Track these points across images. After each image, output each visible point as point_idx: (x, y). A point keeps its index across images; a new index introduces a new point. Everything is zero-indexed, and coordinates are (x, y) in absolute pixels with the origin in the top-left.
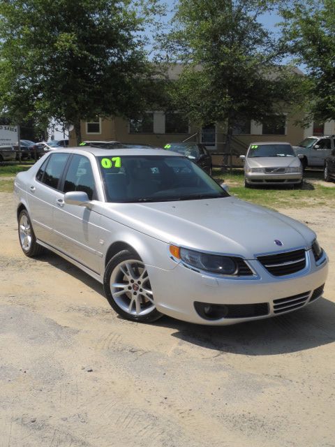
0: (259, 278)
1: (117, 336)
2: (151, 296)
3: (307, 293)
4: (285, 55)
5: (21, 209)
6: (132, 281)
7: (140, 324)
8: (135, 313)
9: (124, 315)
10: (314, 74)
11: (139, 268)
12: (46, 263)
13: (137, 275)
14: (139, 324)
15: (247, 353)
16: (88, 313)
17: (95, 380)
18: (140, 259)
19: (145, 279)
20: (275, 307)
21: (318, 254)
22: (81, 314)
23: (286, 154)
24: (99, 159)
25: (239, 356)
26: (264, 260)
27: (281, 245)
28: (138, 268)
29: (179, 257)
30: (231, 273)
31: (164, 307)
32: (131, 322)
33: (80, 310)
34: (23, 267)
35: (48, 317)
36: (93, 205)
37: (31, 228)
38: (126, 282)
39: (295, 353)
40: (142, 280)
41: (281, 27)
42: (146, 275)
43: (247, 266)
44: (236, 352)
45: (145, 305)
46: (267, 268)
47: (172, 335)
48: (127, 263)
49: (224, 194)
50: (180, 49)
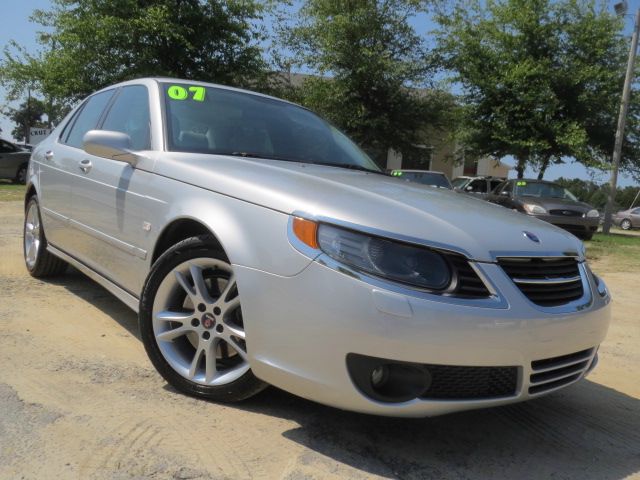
0: (504, 304)
1: (150, 433)
2: (242, 343)
4: (438, 69)
5: (31, 194)
6: (202, 308)
7: (212, 407)
8: (202, 380)
9: (178, 384)
10: (472, 96)
11: (220, 280)
12: (62, 288)
13: (213, 293)
14: (210, 405)
16: (101, 375)
18: (225, 258)
19: (232, 303)
20: (533, 378)
24: (164, 89)
26: (513, 267)
27: (537, 241)
28: (216, 279)
29: (316, 243)
30: (438, 290)
31: (269, 364)
32: (192, 400)
33: (85, 369)
34: (13, 290)
37: (41, 226)
38: (190, 311)
40: (223, 305)
41: (434, 36)
42: (233, 294)
43: (477, 276)
45: (227, 362)
46: (518, 285)
47: (284, 434)
48: (193, 265)
50: (307, 49)
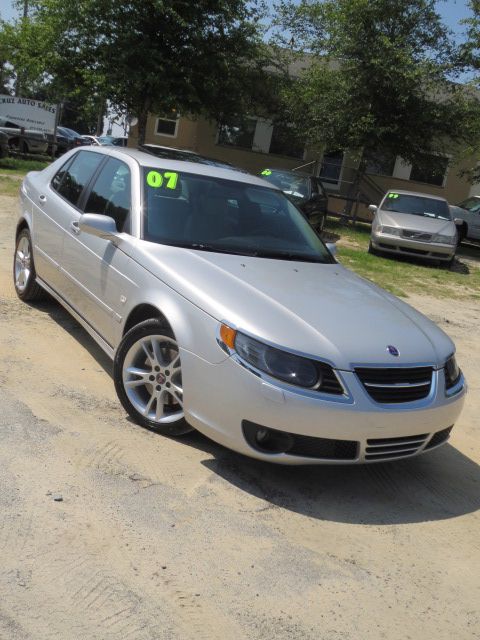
0: (351, 401)
1: (116, 450)
2: (180, 396)
3: (423, 436)
4: (466, 68)
5: (23, 226)
6: (157, 369)
7: (158, 437)
8: (153, 418)
9: (136, 418)
11: (172, 351)
12: (45, 315)
13: (166, 359)
15: (311, 514)
16: (83, 403)
17: (63, 516)
18: (173, 337)
19: (176, 370)
20: (368, 450)
21: (453, 379)
22: (73, 404)
23: (437, 215)
24: (145, 171)
25: (298, 516)
26: (365, 374)
27: (396, 355)
28: (168, 351)
29: (234, 346)
30: (309, 386)
31: (196, 418)
32: (145, 430)
33: (72, 397)
34: (9, 315)
35: (20, 400)
36: (121, 240)
37: (32, 259)
38: (148, 368)
39: (384, 527)
40: (173, 371)
42: (178, 364)
43: (336, 379)
44: (295, 509)
45: (172, 407)
47: (202, 462)
48: (154, 339)
49: (328, 259)
50: (312, 32)
